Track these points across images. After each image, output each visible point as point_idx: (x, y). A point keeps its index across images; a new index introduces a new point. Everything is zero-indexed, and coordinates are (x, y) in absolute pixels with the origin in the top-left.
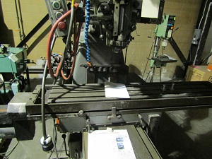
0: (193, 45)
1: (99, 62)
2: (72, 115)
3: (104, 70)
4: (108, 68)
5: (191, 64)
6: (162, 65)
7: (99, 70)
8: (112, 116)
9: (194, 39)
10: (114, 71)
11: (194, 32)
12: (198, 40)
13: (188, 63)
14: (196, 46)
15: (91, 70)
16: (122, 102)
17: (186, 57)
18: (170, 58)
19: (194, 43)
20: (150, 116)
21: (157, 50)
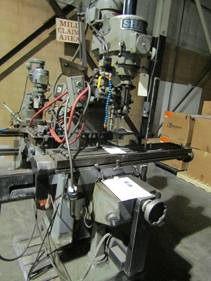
0: (143, 117)
1: (89, 129)
2: (89, 168)
3: (94, 136)
4: (96, 134)
5: (144, 137)
6: (120, 138)
7: (90, 137)
8: (117, 168)
9: (144, 112)
10: (102, 137)
11: (143, 104)
12: (148, 113)
13: (141, 137)
14: (147, 118)
15: (84, 136)
16: (123, 156)
17: (139, 131)
18: (128, 131)
19: (145, 116)
20: (141, 166)
21: (113, 123)
